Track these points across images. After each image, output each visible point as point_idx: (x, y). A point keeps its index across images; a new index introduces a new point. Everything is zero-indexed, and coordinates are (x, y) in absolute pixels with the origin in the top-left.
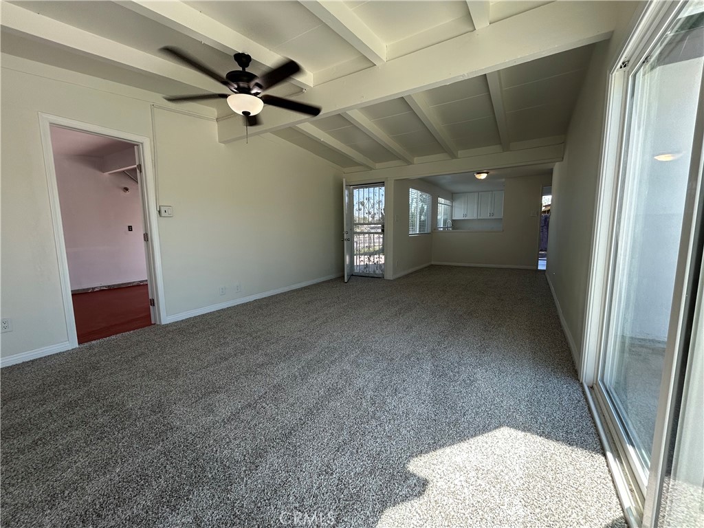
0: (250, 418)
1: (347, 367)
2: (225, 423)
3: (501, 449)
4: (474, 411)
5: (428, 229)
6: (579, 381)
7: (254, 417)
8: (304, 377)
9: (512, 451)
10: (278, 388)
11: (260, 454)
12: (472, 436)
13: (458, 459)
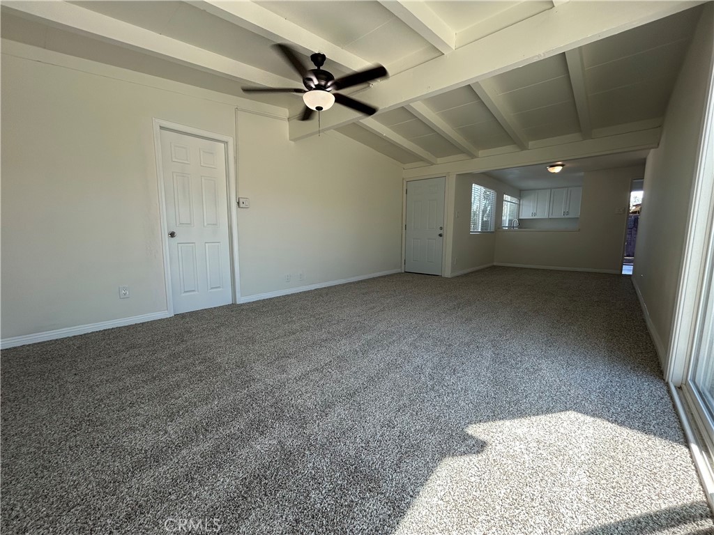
0: (317, 379)
1: (406, 348)
2: (297, 381)
3: (565, 428)
4: (537, 395)
5: (491, 228)
6: (664, 380)
7: (321, 379)
8: (365, 353)
9: (579, 432)
10: (342, 359)
11: (328, 406)
12: (534, 415)
13: (519, 432)
